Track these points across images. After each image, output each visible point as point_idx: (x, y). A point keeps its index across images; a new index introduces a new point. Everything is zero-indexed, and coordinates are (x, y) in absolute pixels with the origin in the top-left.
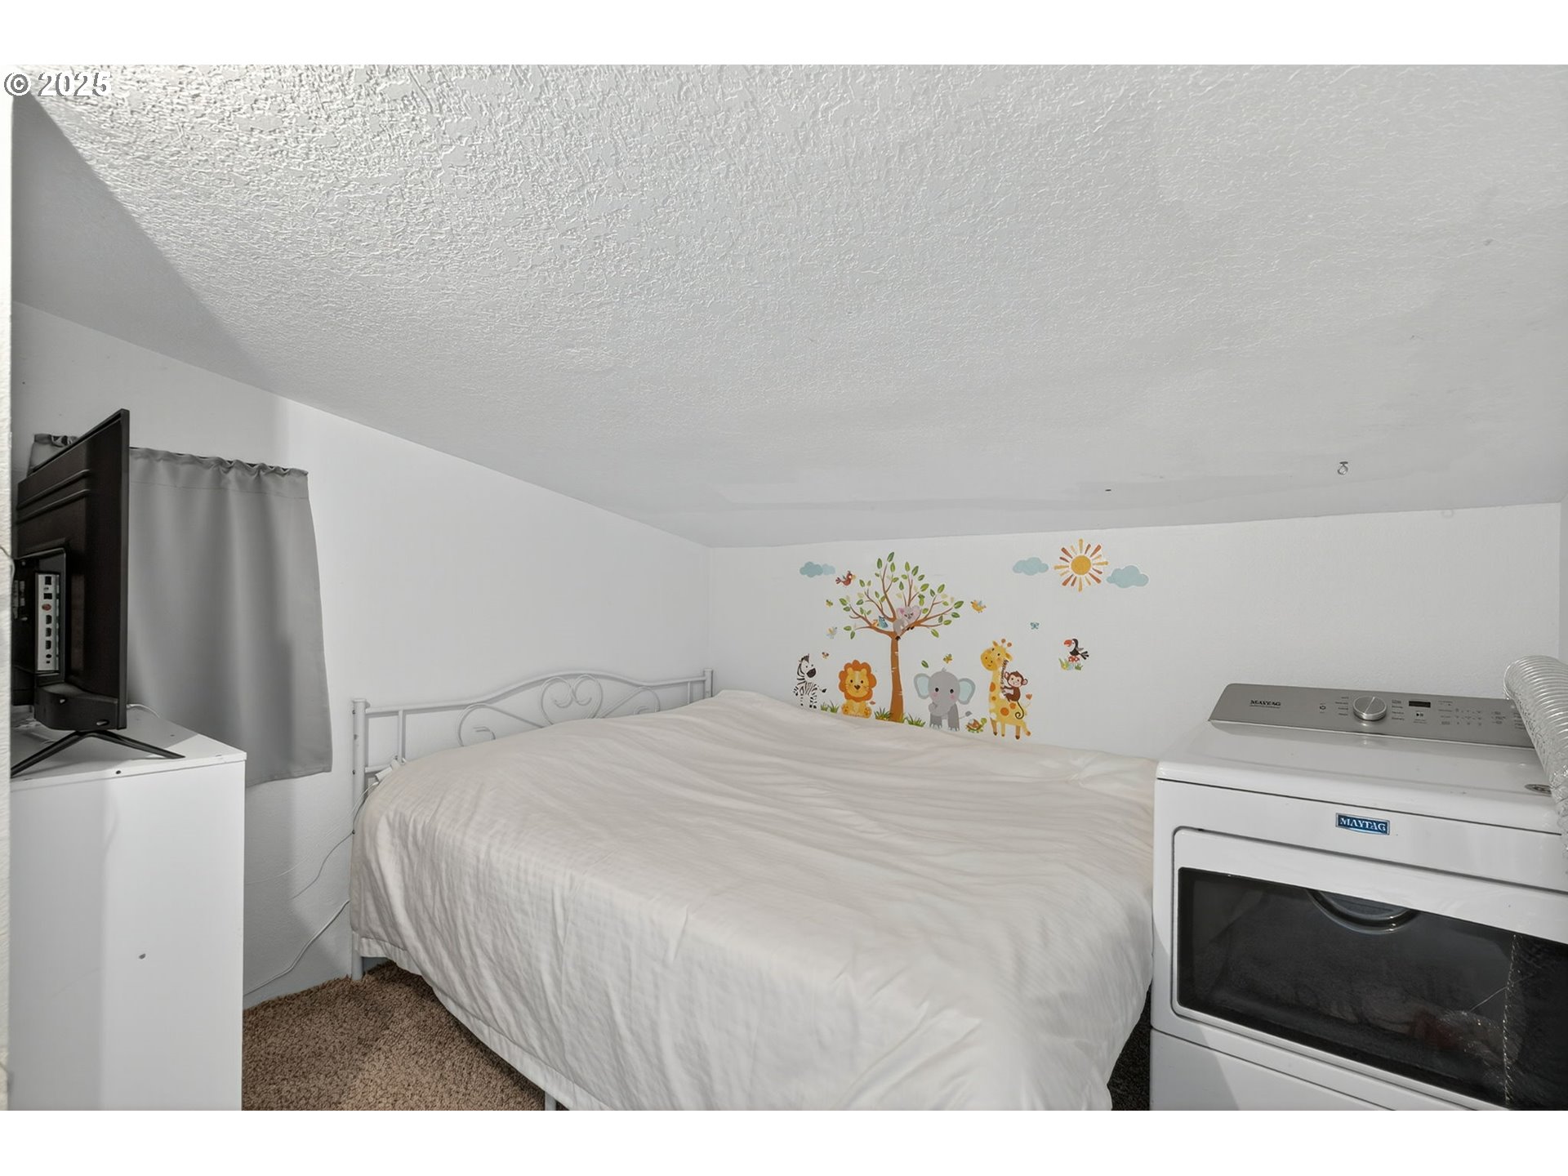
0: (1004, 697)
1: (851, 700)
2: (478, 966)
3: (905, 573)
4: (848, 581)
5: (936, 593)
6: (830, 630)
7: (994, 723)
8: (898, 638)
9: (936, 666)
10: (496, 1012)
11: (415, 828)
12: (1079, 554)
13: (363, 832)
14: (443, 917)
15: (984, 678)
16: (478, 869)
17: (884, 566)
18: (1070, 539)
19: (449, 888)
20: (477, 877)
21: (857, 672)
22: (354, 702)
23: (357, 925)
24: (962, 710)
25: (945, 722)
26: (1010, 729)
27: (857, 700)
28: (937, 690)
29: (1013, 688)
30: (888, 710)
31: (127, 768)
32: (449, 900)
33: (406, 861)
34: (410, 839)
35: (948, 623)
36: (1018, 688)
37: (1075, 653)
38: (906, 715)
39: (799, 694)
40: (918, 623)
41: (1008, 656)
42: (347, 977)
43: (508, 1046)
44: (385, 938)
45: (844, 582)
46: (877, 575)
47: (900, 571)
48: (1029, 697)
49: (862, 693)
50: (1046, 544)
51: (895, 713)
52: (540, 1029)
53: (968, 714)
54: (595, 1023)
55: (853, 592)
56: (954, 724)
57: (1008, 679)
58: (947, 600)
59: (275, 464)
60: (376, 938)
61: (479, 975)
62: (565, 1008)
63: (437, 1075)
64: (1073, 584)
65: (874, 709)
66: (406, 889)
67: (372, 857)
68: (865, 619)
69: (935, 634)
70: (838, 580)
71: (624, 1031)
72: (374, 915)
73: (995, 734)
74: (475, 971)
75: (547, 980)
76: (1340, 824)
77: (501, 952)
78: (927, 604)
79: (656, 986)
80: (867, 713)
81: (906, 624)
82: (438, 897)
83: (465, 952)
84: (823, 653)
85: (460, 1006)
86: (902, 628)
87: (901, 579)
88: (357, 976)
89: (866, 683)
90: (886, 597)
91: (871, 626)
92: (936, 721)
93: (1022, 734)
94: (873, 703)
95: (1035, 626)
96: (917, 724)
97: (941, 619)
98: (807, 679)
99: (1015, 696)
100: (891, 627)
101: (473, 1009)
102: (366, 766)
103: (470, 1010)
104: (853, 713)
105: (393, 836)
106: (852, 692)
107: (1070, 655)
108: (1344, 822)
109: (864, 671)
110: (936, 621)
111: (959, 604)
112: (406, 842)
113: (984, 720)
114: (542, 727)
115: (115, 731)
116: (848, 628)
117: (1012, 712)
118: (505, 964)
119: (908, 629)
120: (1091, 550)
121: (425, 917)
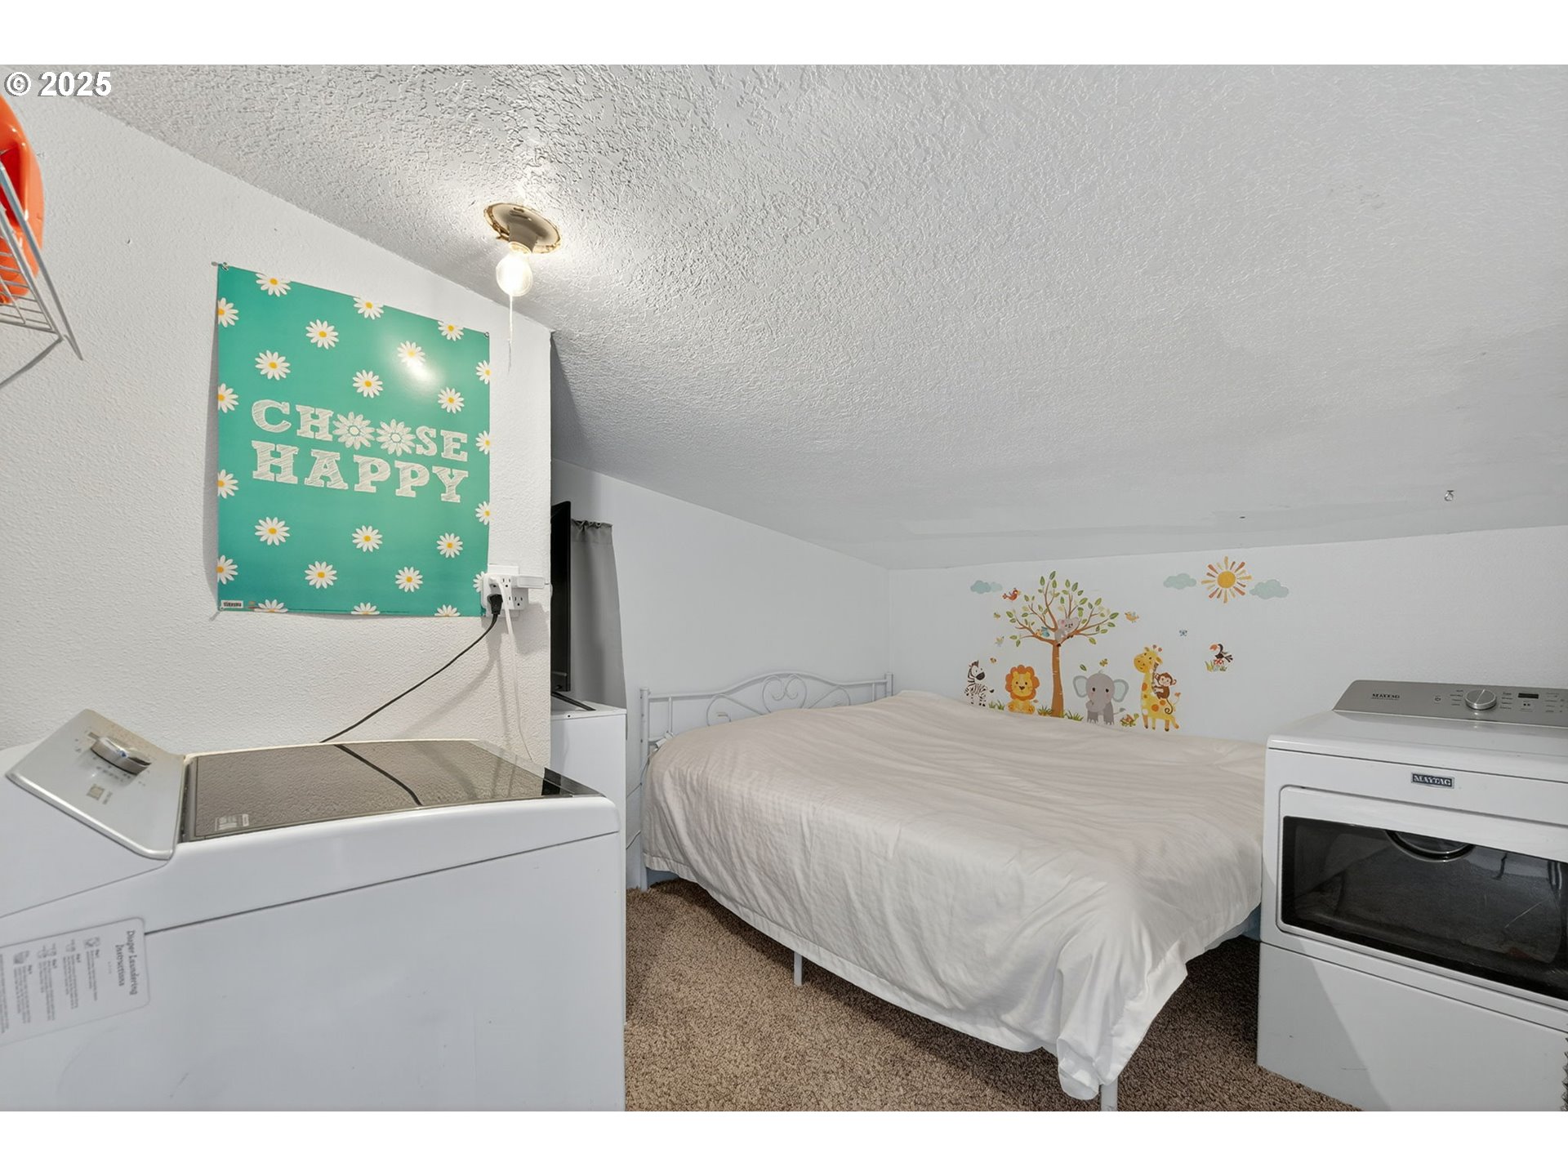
0: (1155, 695)
1: (1017, 700)
2: (745, 868)
3: (1065, 588)
4: (1014, 596)
5: (1094, 605)
6: (998, 639)
7: (1145, 718)
8: (1059, 645)
9: (1093, 669)
10: (760, 901)
11: (691, 778)
12: (1225, 570)
13: (652, 784)
14: (717, 838)
15: (1137, 678)
16: (743, 804)
17: (1046, 585)
18: (1216, 556)
19: (721, 818)
20: (743, 809)
21: (1022, 675)
22: (641, 690)
23: (648, 849)
24: (1116, 707)
25: (1101, 718)
26: (1160, 723)
27: (1023, 699)
28: (1094, 689)
29: (1162, 687)
30: (1050, 707)
31: (574, 715)
32: (722, 826)
33: (686, 802)
34: (688, 787)
35: (1105, 631)
36: (1168, 687)
37: (1220, 656)
38: (1066, 712)
39: (970, 694)
40: (1077, 632)
41: (1159, 660)
42: (637, 888)
43: (767, 922)
44: (670, 857)
45: (1010, 598)
46: (1040, 591)
47: (1061, 587)
48: (1178, 695)
49: (1026, 692)
50: (1195, 563)
51: (1056, 710)
52: (794, 910)
53: (1122, 710)
54: (836, 902)
55: (1019, 605)
56: (1109, 719)
57: (1158, 680)
58: (1104, 612)
59: (593, 521)
60: (663, 857)
61: (745, 874)
62: (813, 894)
63: (715, 948)
64: (1218, 596)
65: (1037, 706)
66: (687, 821)
67: (661, 799)
68: (1029, 629)
69: (1093, 641)
70: (1005, 596)
71: (857, 905)
72: (662, 840)
73: (1147, 727)
74: (744, 873)
75: (799, 875)
76: (1414, 781)
77: (763, 858)
78: (1086, 616)
79: (881, 873)
80: (1031, 710)
81: (1066, 633)
82: (713, 825)
83: (736, 860)
84: (991, 659)
85: (731, 899)
86: (1062, 636)
87: (1062, 594)
88: (644, 887)
89: (1030, 683)
90: (1048, 610)
91: (1035, 635)
92: (1093, 717)
93: (1171, 727)
94: (1035, 701)
95: (1183, 633)
96: (1076, 718)
97: (1098, 629)
98: (977, 681)
99: (1164, 694)
100: (1052, 636)
101: (743, 901)
102: (649, 737)
103: (740, 901)
104: (1017, 709)
105: (675, 785)
106: (1018, 692)
107: (1216, 658)
108: (1420, 779)
109: (1028, 674)
110: (1093, 630)
111: (1114, 616)
112: (685, 789)
113: (1137, 716)
114: (762, 714)
115: (562, 693)
116: (1014, 637)
117: (1162, 708)
118: (767, 868)
119: (1068, 638)
120: (1236, 566)
121: (703, 839)
